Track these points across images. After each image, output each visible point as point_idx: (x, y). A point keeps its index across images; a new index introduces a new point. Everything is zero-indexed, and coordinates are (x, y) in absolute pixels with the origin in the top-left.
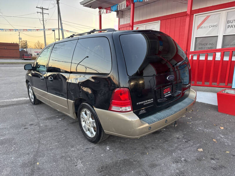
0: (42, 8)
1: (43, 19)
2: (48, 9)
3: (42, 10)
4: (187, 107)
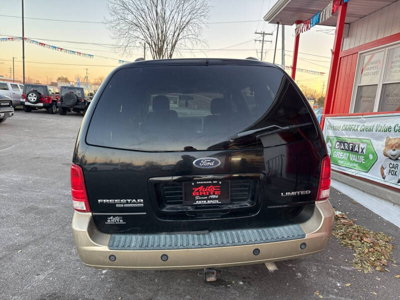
0: (264, 34)
1: (262, 50)
2: (272, 34)
3: (263, 36)
4: (257, 246)
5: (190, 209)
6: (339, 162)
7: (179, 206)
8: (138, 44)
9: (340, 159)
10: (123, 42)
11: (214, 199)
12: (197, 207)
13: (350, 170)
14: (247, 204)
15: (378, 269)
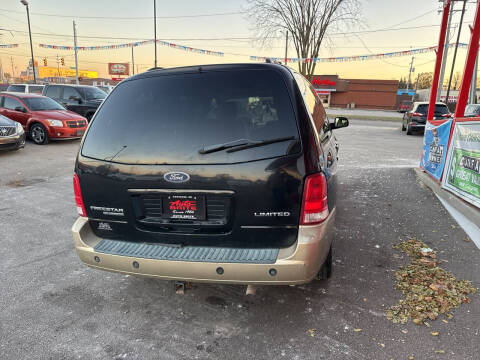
4: (220, 265)
5: (165, 222)
6: (461, 184)
7: (157, 219)
8: (279, 34)
9: (462, 181)
10: (261, 32)
11: (190, 215)
12: (172, 221)
13: (470, 196)
14: (221, 222)
15: (416, 321)
